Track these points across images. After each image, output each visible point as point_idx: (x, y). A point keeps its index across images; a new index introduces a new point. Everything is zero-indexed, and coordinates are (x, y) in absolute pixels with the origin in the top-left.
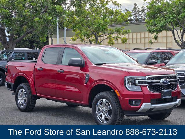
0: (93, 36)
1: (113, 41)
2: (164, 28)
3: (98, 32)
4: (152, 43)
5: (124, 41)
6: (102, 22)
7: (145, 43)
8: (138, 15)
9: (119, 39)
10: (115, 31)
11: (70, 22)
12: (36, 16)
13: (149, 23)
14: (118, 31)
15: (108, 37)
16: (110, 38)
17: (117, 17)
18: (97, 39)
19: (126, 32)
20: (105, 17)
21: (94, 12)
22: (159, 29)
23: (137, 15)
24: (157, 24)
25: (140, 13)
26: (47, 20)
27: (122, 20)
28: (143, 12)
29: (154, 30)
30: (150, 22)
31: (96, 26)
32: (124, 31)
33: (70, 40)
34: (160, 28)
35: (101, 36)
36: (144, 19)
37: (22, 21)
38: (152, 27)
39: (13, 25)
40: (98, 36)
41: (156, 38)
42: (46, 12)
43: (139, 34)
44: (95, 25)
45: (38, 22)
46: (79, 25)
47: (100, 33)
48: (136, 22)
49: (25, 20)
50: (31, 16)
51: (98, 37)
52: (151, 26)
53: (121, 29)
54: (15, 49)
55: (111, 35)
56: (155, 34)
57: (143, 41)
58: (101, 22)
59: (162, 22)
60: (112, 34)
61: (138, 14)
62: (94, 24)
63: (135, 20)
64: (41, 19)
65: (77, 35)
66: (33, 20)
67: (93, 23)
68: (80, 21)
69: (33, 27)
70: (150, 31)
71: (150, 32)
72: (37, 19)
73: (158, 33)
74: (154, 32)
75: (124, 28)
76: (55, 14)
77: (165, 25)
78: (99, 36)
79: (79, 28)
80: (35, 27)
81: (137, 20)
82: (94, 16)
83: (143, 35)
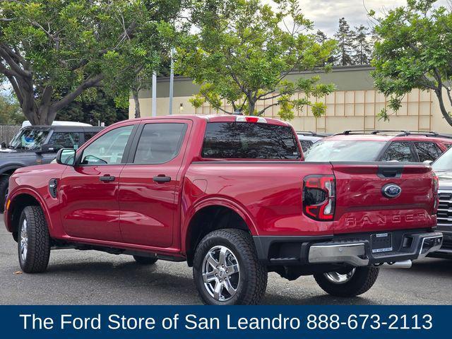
0: (244, 96)
1: (292, 110)
2: (415, 82)
3: (255, 89)
4: (386, 117)
5: (318, 111)
6: (268, 65)
7: (365, 117)
8: (350, 47)
9: (305, 106)
10: (295, 86)
11: (188, 62)
12: (109, 47)
13: (381, 68)
14: (304, 87)
15: (280, 102)
16: (283, 103)
17: (304, 53)
18: (252, 104)
19: (324, 91)
20: (272, 52)
21: (246, 39)
22: (404, 85)
23: (345, 47)
24: (401, 71)
25: (355, 43)
26: (136, 57)
27: (315, 60)
28: (360, 41)
29: (393, 87)
30: (384, 66)
31: (251, 74)
32: (318, 86)
33: (181, 105)
34: (407, 81)
35: (262, 98)
36: (364, 58)
37: (74, 57)
38: (388, 80)
39: (53, 67)
40: (255, 97)
41: (396, 105)
42: (132, 37)
43: (351, 95)
44: (249, 72)
45: (113, 60)
46: (211, 70)
47: (261, 91)
48: (344, 64)
49: (83, 54)
50: (96, 45)
51: (255, 99)
52: (386, 76)
53: (312, 83)
54: (55, 123)
55: (286, 96)
56: (394, 95)
57: (360, 112)
58: (263, 63)
59: (414, 68)
60: (290, 93)
61: (350, 45)
62: (247, 69)
63: (342, 61)
64: (121, 54)
65: (204, 93)
66: (101, 55)
67: (244, 67)
68: (214, 61)
69: (99, 72)
70: (382, 88)
71: (383, 91)
72: (111, 54)
73: (401, 94)
74: (392, 90)
75: (318, 79)
76: (154, 43)
77: (420, 76)
78: (259, 99)
79: (210, 76)
80: (105, 72)
81: (346, 59)
82: (247, 49)
83: (360, 96)
